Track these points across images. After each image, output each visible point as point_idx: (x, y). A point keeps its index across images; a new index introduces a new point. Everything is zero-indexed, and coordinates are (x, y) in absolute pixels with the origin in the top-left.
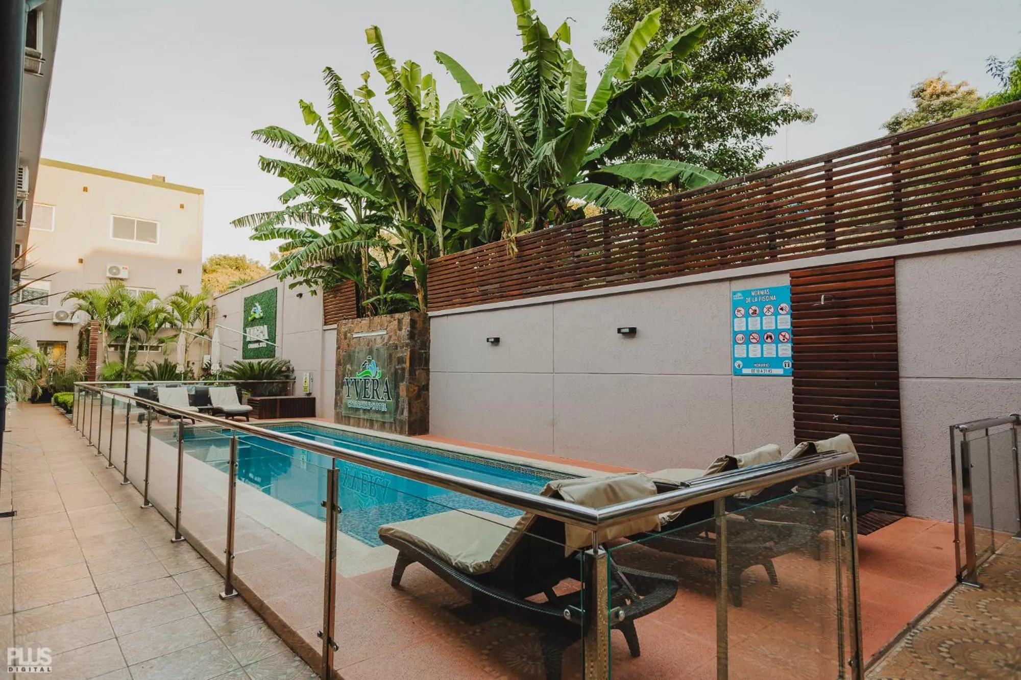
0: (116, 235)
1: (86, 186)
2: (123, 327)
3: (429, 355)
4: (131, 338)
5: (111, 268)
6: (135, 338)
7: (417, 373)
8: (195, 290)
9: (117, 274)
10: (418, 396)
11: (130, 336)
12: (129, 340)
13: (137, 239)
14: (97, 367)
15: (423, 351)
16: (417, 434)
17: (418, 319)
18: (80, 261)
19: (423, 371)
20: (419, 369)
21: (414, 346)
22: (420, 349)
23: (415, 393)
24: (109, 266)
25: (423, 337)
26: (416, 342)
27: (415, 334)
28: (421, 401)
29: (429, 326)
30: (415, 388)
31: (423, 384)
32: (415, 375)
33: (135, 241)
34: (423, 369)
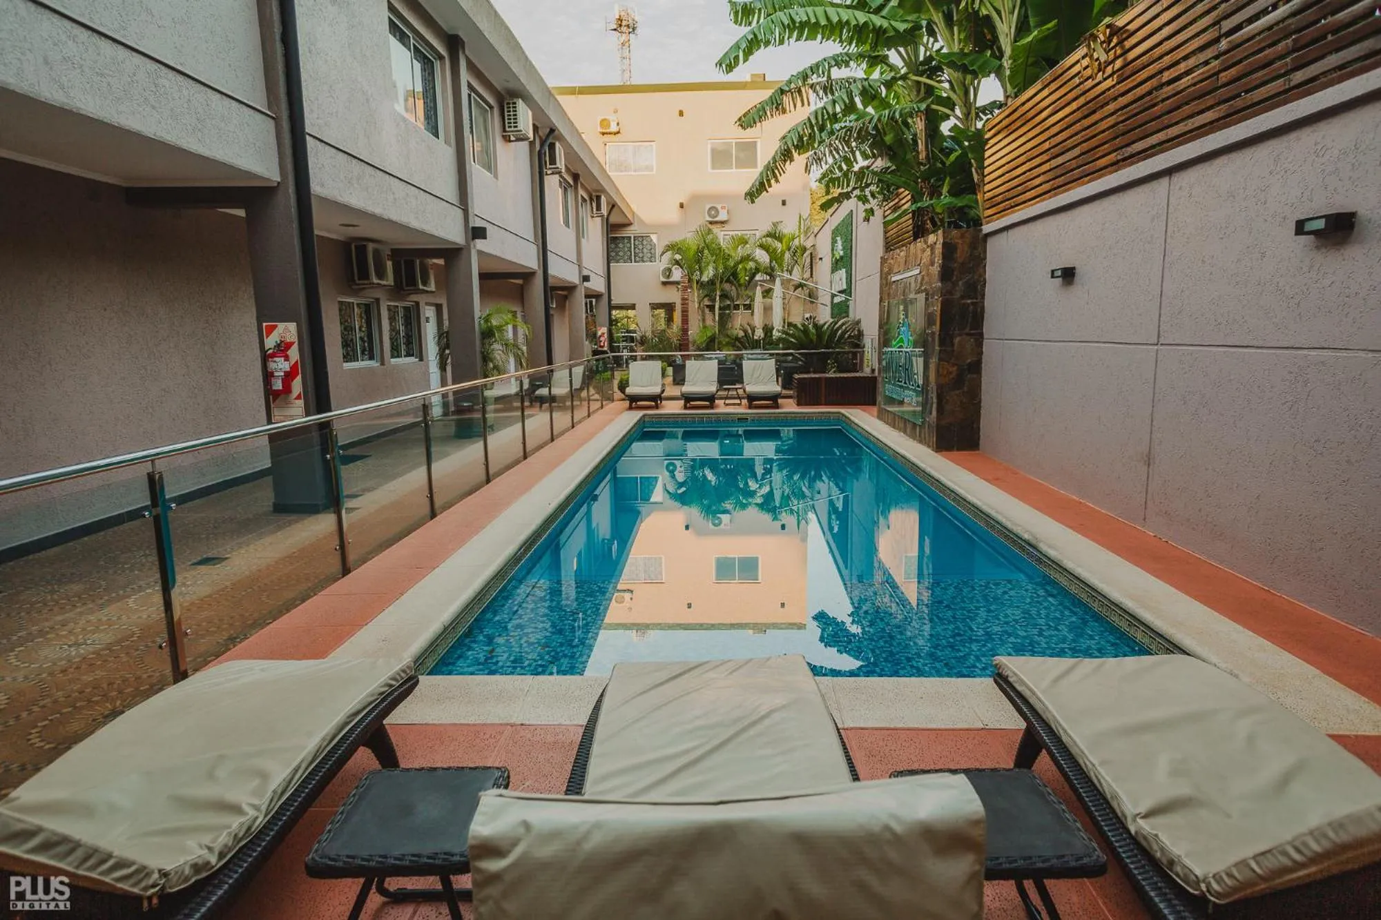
0: (713, 168)
1: (681, 109)
2: (712, 282)
3: (983, 308)
4: (720, 296)
5: (710, 209)
6: (724, 296)
7: (957, 340)
8: (789, 228)
9: (716, 217)
10: (958, 382)
11: (718, 293)
12: (718, 298)
13: (736, 168)
14: (689, 333)
15: (969, 301)
16: (955, 448)
17: (960, 241)
18: (682, 206)
19: (968, 338)
20: (960, 335)
21: (950, 293)
22: (962, 297)
23: (951, 377)
24: (708, 207)
25: (971, 275)
26: (955, 284)
27: (953, 271)
28: (964, 392)
29: (985, 252)
30: (951, 370)
31: (969, 361)
32: (953, 345)
33: (734, 170)
34: (968, 334)
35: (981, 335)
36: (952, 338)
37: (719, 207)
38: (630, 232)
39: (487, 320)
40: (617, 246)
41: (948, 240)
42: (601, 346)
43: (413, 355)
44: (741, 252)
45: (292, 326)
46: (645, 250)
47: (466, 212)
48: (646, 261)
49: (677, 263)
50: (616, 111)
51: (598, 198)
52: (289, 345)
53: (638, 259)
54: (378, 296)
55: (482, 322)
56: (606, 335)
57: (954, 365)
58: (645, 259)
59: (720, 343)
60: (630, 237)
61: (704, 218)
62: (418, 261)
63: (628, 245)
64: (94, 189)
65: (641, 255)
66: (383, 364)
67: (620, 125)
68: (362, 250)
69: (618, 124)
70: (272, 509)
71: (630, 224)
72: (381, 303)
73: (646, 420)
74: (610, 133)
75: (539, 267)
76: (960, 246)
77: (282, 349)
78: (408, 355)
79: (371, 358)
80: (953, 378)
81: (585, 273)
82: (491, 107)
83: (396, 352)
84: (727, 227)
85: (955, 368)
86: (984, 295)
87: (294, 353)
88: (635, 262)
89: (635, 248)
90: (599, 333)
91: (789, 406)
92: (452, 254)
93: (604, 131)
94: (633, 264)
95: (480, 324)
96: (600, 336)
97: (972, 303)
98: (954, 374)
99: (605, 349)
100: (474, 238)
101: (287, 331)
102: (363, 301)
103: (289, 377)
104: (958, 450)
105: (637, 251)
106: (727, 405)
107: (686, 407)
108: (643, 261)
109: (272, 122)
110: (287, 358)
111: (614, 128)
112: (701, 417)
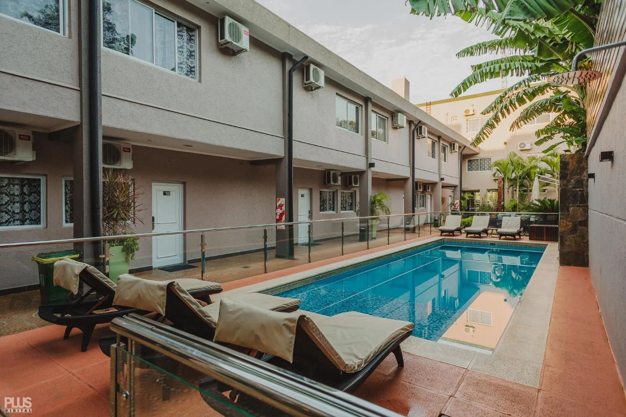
3: (587, 193)
4: (519, 186)
5: (521, 144)
6: (522, 185)
7: (571, 209)
9: (524, 147)
10: (573, 230)
11: (518, 184)
14: (502, 203)
15: (578, 189)
16: (573, 265)
17: (570, 160)
18: (505, 143)
19: (578, 208)
20: (572, 206)
21: (566, 185)
22: (574, 188)
23: (568, 227)
24: (519, 143)
25: (579, 176)
26: (568, 181)
27: (567, 175)
28: (577, 236)
29: (587, 165)
30: (568, 224)
31: (580, 220)
32: (569, 211)
33: (536, 124)
34: (577, 206)
35: (587, 206)
36: (568, 208)
37: (526, 143)
38: (478, 157)
39: (375, 197)
40: (471, 164)
41: (563, 160)
42: (456, 209)
43: (352, 210)
44: (533, 163)
45: (284, 199)
46: (485, 165)
47: (367, 158)
48: (486, 170)
49: (498, 170)
50: (473, 105)
51: (454, 144)
52: (283, 205)
53: (481, 169)
54: (337, 189)
55: (372, 198)
56: (458, 204)
57: (570, 222)
58: (486, 169)
59: (519, 208)
60: (478, 159)
61: (517, 148)
62: (353, 176)
63: (477, 163)
64: (241, 162)
65: (483, 167)
66: (337, 213)
67: (475, 112)
68: (329, 173)
69: (474, 111)
70: (275, 256)
71: (478, 154)
72: (338, 191)
73: (445, 241)
74: (470, 115)
75: (411, 176)
76: (571, 162)
77: (281, 206)
78: (351, 210)
79: (333, 210)
80: (570, 228)
81: (442, 177)
82: (387, 118)
83: (344, 208)
84: (531, 152)
85: (571, 223)
86: (588, 186)
87: (284, 208)
88: (480, 170)
89: (480, 164)
90: (456, 203)
91: (525, 240)
92: (362, 173)
93: (467, 115)
94: (479, 171)
95: (371, 198)
96: (456, 204)
97: (580, 191)
98: (570, 226)
99: (458, 210)
100: (370, 167)
101: (282, 201)
102: (332, 190)
103: (281, 215)
104: (574, 266)
105: (481, 165)
106: (492, 237)
107: (467, 237)
108: (485, 170)
109: (283, 139)
110: (281, 209)
111: (471, 113)
112: (476, 241)
